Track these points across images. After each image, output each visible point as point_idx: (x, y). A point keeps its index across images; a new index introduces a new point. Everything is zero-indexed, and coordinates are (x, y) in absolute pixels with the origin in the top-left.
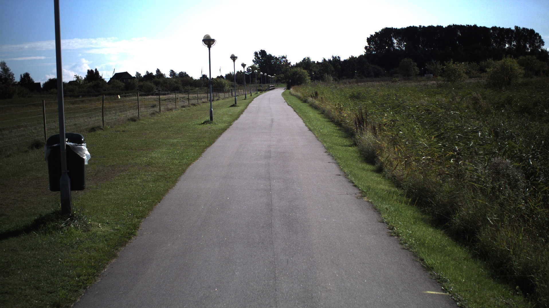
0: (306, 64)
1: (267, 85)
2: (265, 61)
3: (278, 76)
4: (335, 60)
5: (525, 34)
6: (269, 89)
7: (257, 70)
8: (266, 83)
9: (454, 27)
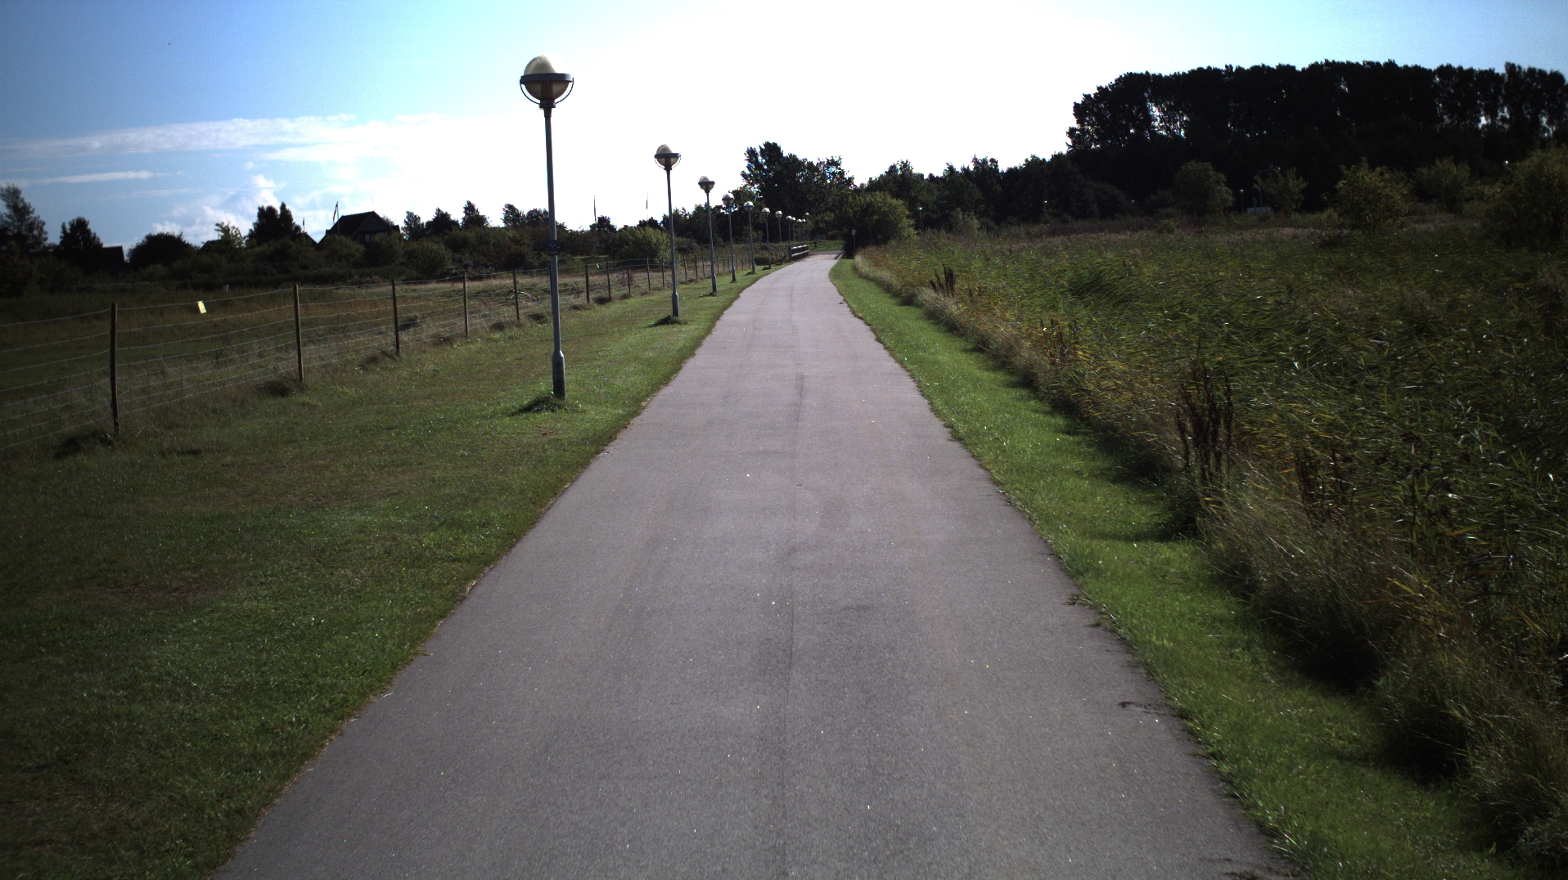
0: (899, 181)
1: (783, 244)
2: (776, 174)
3: (819, 217)
4: (983, 167)
5: (1536, 86)
6: (790, 256)
7: (752, 200)
8: (781, 239)
9: (1327, 69)
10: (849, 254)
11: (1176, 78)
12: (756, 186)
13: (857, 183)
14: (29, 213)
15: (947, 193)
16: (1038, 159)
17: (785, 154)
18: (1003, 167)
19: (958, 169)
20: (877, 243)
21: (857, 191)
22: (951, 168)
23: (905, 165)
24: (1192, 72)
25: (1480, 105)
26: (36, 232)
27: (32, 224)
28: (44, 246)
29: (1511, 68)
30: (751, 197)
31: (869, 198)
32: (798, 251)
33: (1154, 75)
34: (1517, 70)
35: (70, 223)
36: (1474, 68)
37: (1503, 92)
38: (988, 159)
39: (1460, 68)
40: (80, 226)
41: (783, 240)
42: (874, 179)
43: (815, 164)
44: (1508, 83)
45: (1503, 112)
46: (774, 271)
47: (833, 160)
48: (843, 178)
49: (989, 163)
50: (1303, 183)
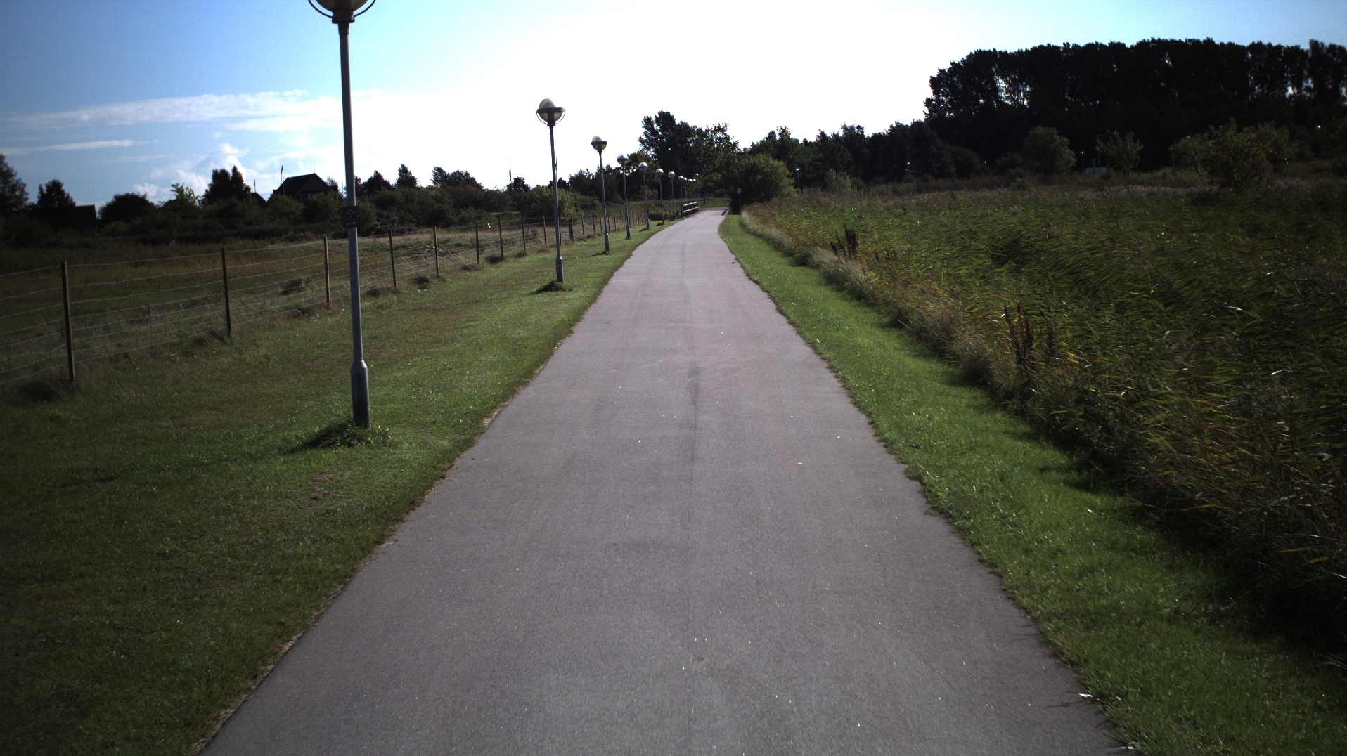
0: (779, 145)
2: (670, 139)
3: (707, 178)
4: (851, 135)
5: (1337, 60)
6: (682, 212)
7: (647, 162)
8: (673, 196)
9: (1153, 46)
10: (735, 210)
11: (1020, 54)
12: (652, 150)
13: (741, 147)
14: (12, 176)
15: (821, 155)
16: (901, 125)
17: (677, 122)
18: (868, 133)
19: (829, 134)
20: (761, 201)
21: (740, 154)
22: (823, 134)
23: (784, 132)
24: (1034, 49)
25: (1287, 77)
26: (17, 193)
27: (15, 185)
28: (25, 206)
29: (1314, 44)
30: (647, 159)
31: (753, 160)
32: (689, 207)
33: (1000, 52)
34: (1320, 46)
35: (46, 185)
36: (1282, 44)
37: (1308, 66)
38: (855, 126)
39: (1270, 45)
40: (55, 187)
41: (676, 198)
42: (755, 143)
43: (704, 131)
44: (1311, 57)
45: (1307, 83)
46: (667, 227)
47: (719, 127)
48: (729, 143)
49: (856, 130)
50: (1139, 145)
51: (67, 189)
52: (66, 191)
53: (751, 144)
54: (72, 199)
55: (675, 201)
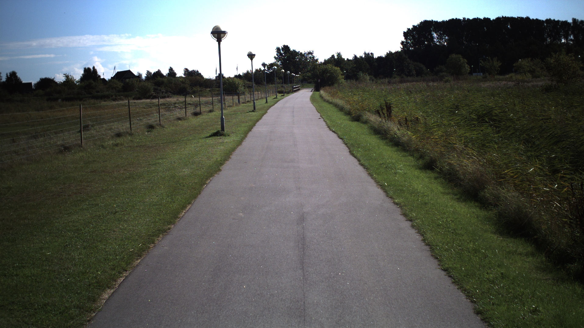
0: (336, 60)
2: (288, 57)
3: (304, 74)
4: (368, 57)
6: (293, 90)
8: (289, 83)
9: (503, 20)
10: (317, 89)
11: (443, 22)
12: (280, 62)
13: (319, 61)
15: (355, 65)
16: (392, 52)
17: (291, 50)
18: (376, 56)
19: (358, 56)
20: (329, 85)
21: (320, 64)
22: (355, 56)
24: (450, 20)
25: (562, 35)
29: (574, 20)
30: (277, 66)
31: (325, 67)
32: (296, 88)
33: (435, 21)
34: (577, 21)
35: (10, 73)
36: (560, 20)
37: (571, 30)
38: (370, 53)
39: (554, 20)
40: (13, 74)
41: (290, 83)
42: (326, 60)
43: (303, 54)
44: (573, 26)
45: (571, 37)
46: (286, 97)
47: (310, 52)
48: (314, 59)
49: (370, 55)
50: (500, 63)
51: (18, 75)
52: (18, 76)
53: (324, 60)
54: (21, 79)
55: (289, 85)
